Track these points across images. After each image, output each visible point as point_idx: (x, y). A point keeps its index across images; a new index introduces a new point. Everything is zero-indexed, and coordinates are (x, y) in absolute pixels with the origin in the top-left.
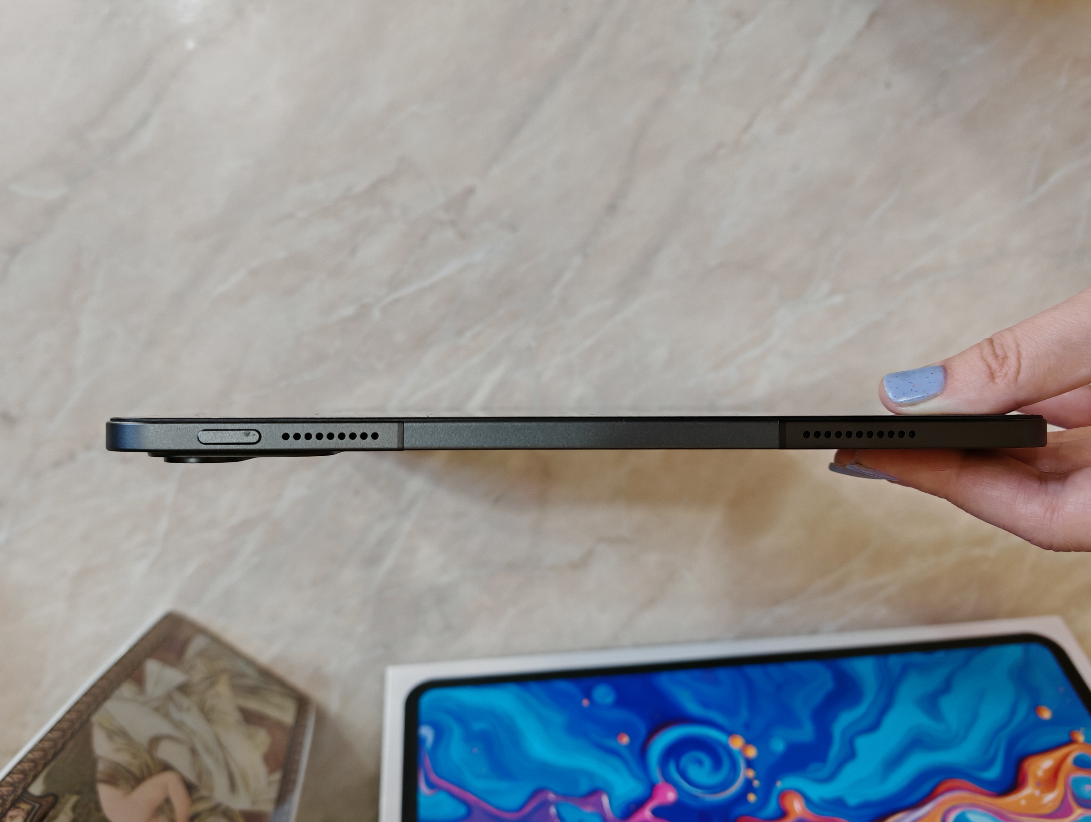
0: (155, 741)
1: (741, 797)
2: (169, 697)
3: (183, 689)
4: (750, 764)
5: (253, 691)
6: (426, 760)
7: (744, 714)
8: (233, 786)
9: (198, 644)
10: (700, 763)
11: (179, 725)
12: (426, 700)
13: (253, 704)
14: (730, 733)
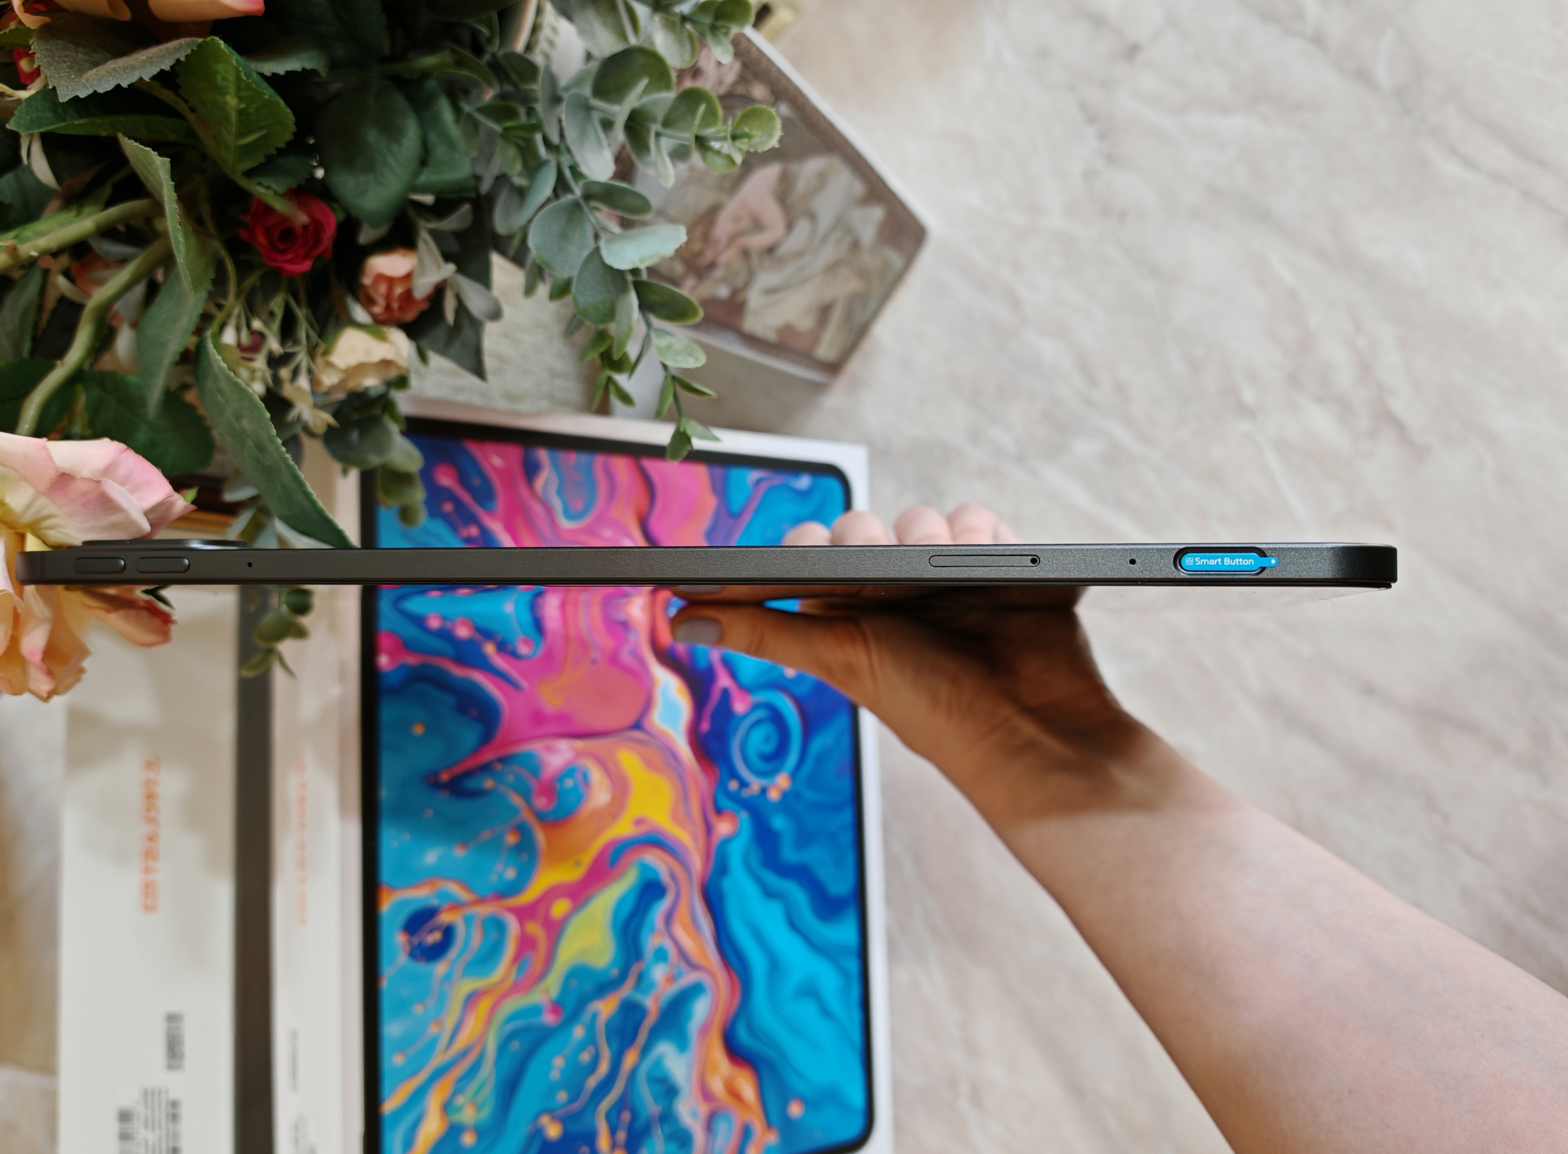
0: (812, 217)
1: (734, 774)
2: (849, 230)
3: (855, 245)
4: (764, 791)
5: (848, 316)
6: (780, 479)
7: (809, 795)
8: (770, 291)
9: (896, 259)
10: (767, 740)
11: (824, 239)
12: (833, 484)
13: (837, 315)
14: (793, 776)
